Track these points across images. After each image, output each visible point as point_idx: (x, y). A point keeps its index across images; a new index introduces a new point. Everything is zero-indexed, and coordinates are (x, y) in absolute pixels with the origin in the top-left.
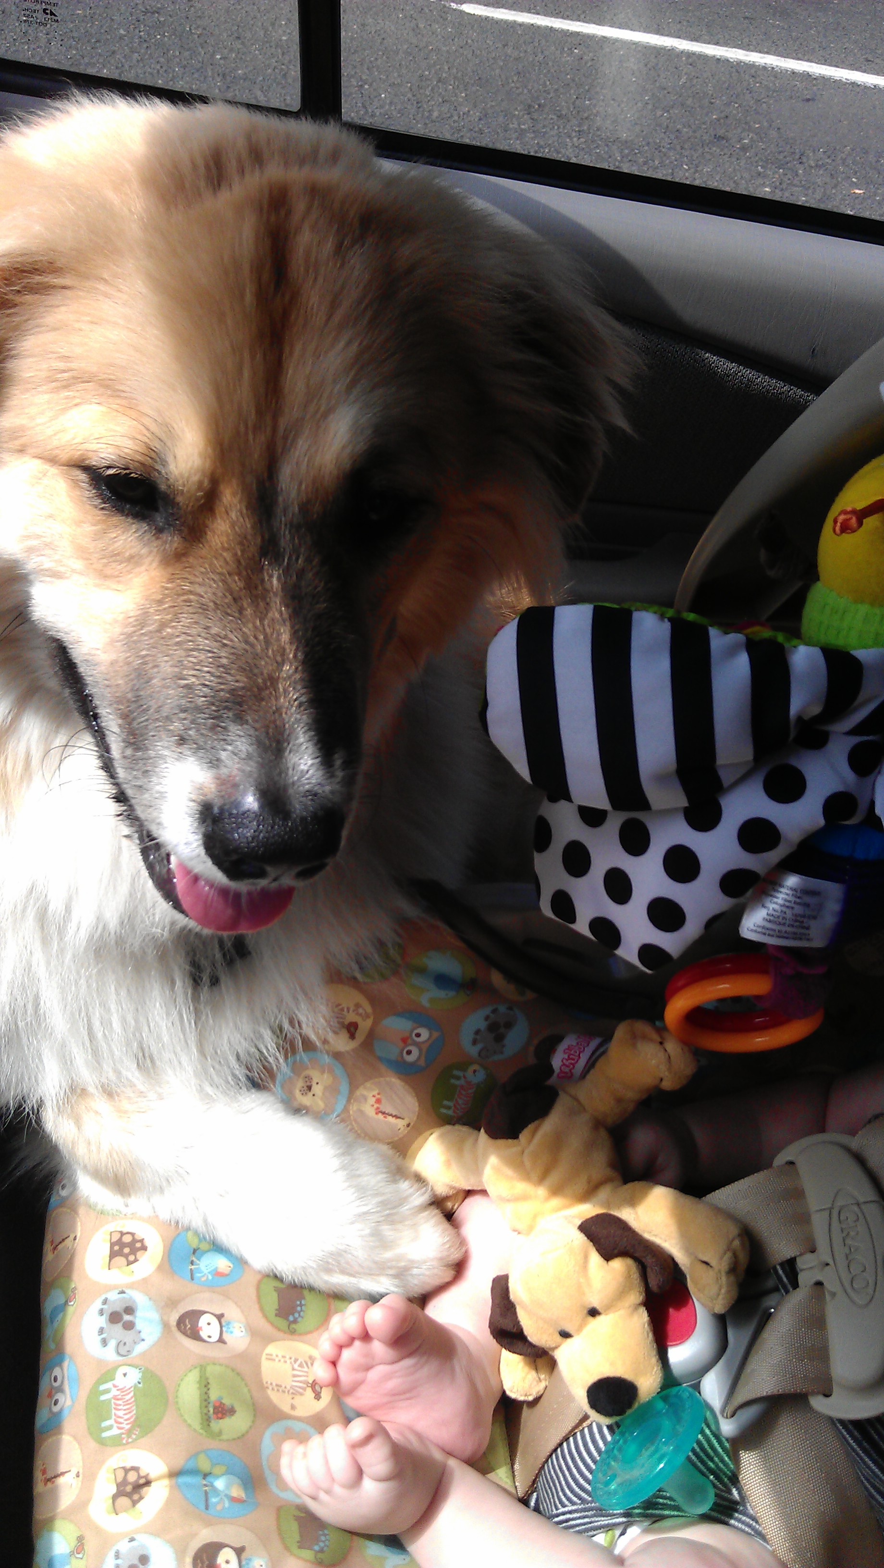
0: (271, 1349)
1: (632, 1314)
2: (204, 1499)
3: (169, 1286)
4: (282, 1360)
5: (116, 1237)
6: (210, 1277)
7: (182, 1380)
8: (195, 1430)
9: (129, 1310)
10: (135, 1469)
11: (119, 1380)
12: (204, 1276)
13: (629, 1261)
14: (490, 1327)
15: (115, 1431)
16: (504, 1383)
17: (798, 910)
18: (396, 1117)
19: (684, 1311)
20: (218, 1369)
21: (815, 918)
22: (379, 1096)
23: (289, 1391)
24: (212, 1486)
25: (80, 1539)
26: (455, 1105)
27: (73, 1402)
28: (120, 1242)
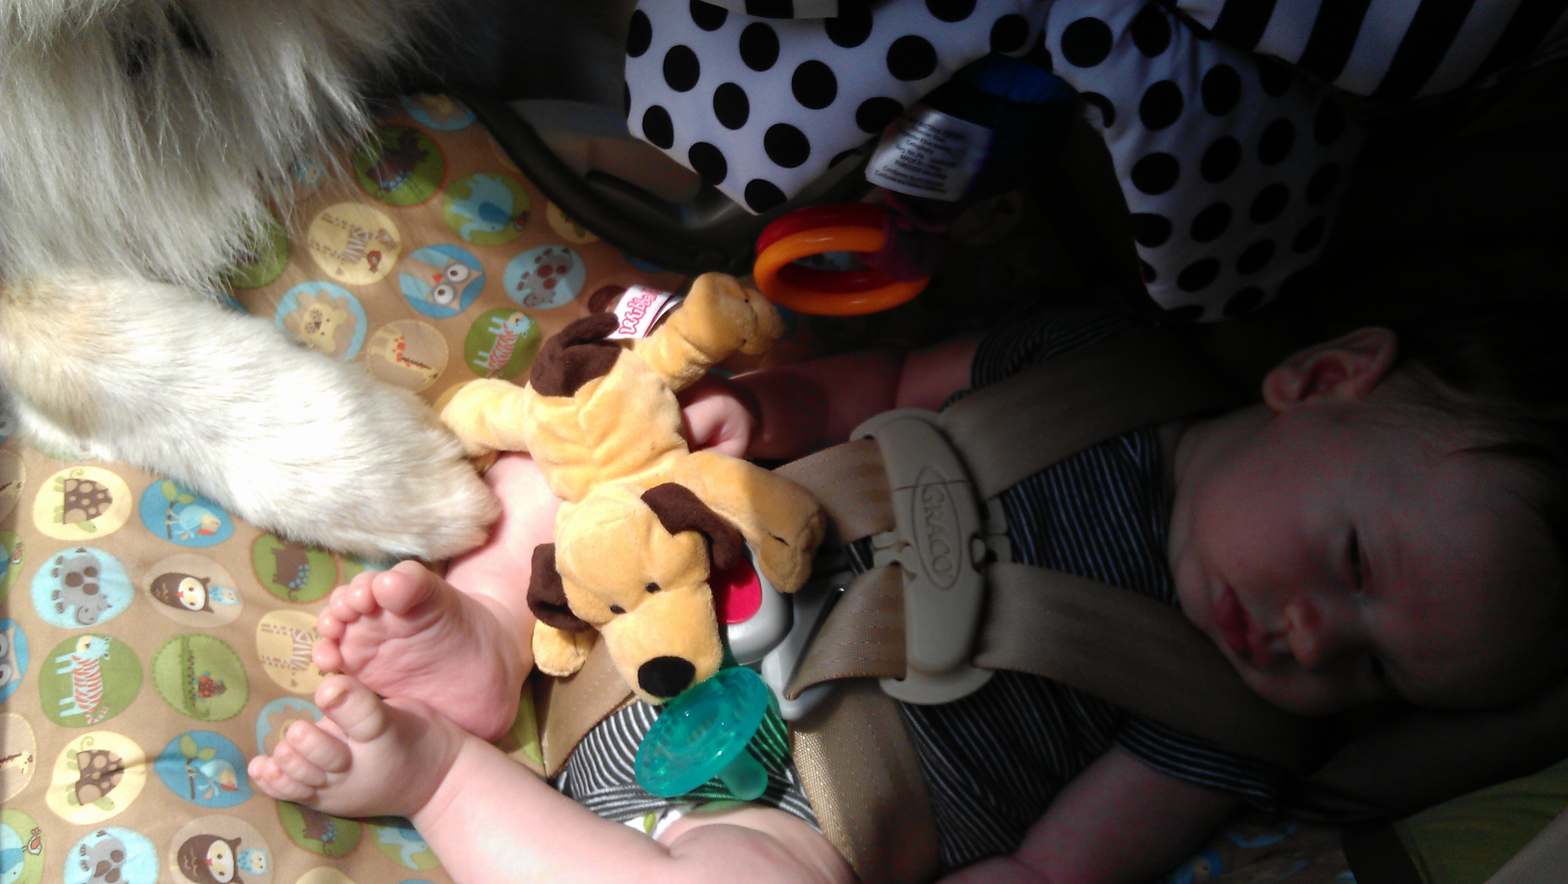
0: (267, 619)
1: (695, 591)
2: (189, 786)
3: (142, 544)
4: (282, 632)
5: (71, 486)
6: (192, 535)
7: (160, 653)
8: (177, 710)
9: (91, 571)
10: (104, 753)
11: (81, 651)
12: (184, 534)
13: (697, 536)
14: (528, 599)
15: (76, 710)
16: (535, 657)
17: (938, 154)
18: (422, 365)
19: (747, 589)
20: (203, 641)
21: (954, 165)
22: (401, 341)
23: (288, 667)
24: (198, 771)
25: (36, 832)
26: (491, 357)
27: (23, 676)
28: (76, 492)
